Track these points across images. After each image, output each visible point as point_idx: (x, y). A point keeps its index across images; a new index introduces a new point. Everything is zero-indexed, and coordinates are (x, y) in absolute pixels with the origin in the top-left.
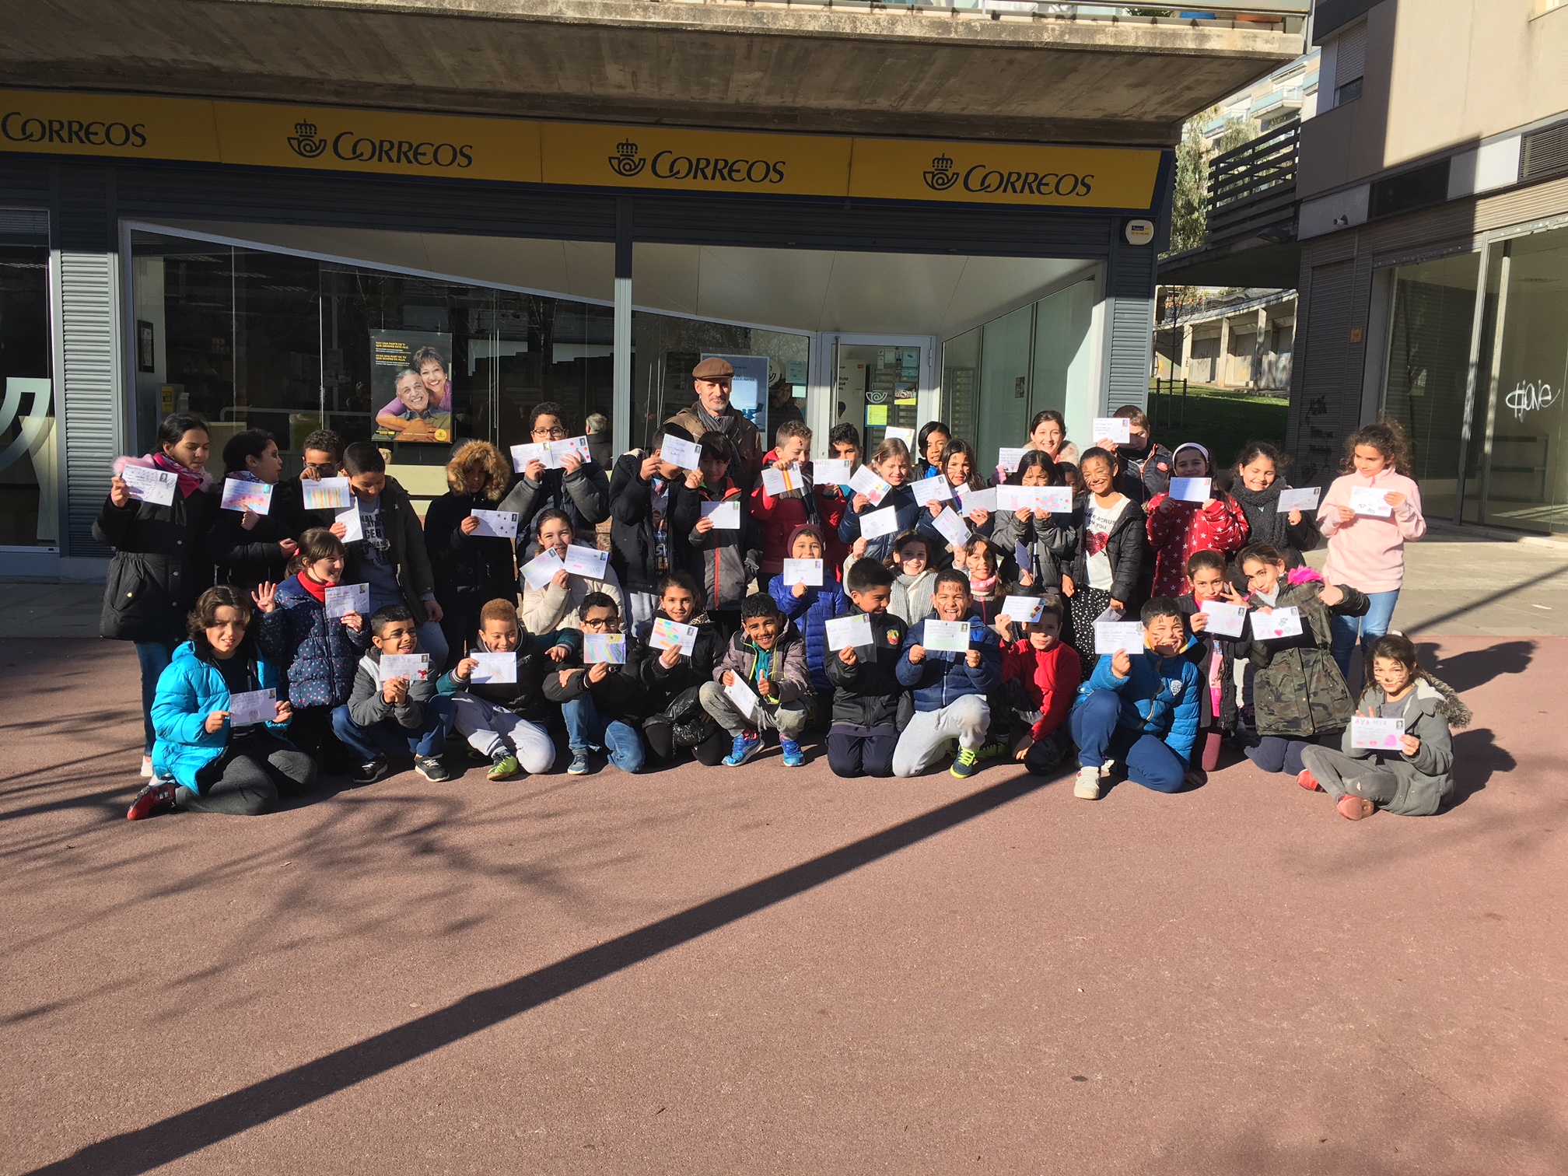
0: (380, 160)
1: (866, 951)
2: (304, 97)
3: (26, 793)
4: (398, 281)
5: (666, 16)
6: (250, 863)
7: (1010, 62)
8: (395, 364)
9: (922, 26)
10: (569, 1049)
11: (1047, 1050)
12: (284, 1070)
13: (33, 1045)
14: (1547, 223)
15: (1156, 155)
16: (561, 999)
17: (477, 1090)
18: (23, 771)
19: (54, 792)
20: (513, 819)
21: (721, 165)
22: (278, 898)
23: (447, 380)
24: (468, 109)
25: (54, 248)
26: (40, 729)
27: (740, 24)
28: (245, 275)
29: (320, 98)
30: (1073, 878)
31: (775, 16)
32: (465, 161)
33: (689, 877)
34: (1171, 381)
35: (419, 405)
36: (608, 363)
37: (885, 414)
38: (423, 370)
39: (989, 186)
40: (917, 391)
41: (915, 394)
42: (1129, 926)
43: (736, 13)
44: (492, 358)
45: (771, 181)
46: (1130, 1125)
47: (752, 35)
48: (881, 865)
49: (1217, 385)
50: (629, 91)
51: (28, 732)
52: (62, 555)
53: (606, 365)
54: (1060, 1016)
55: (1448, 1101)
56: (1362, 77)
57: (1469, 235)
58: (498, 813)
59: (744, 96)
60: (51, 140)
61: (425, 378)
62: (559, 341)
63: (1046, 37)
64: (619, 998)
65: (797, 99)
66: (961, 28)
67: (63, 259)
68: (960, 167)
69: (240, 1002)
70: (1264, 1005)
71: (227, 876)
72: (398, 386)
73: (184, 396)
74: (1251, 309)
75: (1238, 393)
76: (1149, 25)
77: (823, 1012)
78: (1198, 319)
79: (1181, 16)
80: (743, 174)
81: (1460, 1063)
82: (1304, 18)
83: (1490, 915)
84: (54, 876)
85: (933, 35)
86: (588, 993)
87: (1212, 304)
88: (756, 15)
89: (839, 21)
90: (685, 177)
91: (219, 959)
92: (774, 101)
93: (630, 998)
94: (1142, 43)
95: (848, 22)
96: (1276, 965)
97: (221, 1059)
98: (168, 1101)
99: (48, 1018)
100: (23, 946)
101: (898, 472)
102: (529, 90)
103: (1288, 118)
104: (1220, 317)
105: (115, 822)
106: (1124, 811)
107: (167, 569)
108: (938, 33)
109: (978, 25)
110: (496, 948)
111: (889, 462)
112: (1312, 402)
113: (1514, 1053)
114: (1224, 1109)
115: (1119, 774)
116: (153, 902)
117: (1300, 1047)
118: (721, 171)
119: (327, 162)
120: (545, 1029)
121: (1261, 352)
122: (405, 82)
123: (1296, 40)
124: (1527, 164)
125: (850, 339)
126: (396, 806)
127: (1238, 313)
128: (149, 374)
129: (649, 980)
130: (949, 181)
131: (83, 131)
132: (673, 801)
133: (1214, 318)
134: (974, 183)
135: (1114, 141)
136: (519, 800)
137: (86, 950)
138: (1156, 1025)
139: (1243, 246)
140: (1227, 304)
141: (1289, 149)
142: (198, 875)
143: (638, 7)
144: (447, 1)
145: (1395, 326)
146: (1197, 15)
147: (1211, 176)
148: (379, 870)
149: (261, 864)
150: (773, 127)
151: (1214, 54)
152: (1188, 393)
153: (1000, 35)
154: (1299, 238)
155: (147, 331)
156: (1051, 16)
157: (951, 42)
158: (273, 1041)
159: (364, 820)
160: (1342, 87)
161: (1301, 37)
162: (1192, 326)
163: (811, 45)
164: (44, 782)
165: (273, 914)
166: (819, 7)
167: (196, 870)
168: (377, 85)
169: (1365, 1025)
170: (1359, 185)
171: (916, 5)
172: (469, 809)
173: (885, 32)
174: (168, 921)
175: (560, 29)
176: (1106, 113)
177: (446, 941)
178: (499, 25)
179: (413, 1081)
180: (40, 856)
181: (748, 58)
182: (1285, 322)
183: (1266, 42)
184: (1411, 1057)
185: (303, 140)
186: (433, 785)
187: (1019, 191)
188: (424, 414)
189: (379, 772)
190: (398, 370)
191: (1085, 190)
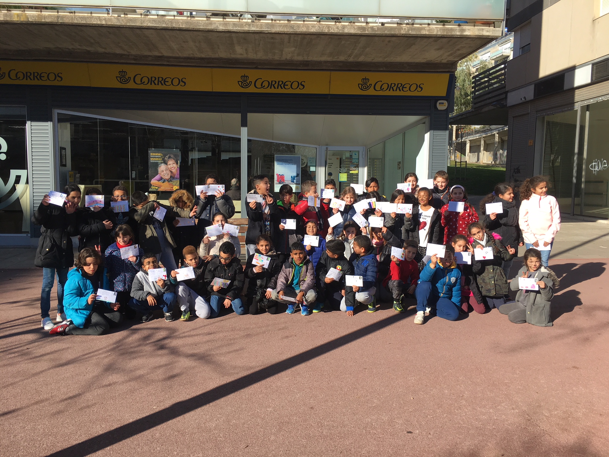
0: (151, 84)
1: (330, 384)
2: (122, 61)
4: (162, 130)
5: (257, 27)
6: (96, 353)
7: (389, 41)
8: (158, 161)
9: (355, 29)
10: (213, 423)
11: (398, 421)
12: (103, 432)
13: (9, 424)
14: (603, 98)
15: (448, 75)
16: (211, 404)
17: (177, 440)
18: (12, 320)
19: (23, 327)
20: (197, 335)
21: (281, 83)
22: (105, 367)
23: (178, 167)
24: (184, 64)
25: (28, 120)
26: (19, 304)
27: (286, 30)
28: (103, 129)
29: (128, 61)
30: (412, 355)
31: (299, 26)
32: (183, 84)
33: (264, 356)
34: (461, 162)
35: (167, 177)
36: (239, 160)
37: (346, 177)
38: (168, 164)
39: (383, 89)
40: (358, 167)
41: (357, 169)
42: (433, 373)
43: (284, 26)
44: (195, 159)
45: (300, 89)
46: (428, 450)
47: (290, 34)
49: (480, 163)
50: (245, 56)
51: (15, 305)
52: (31, 237)
53: (238, 161)
54: (403, 408)
55: (552, 439)
56: (530, 44)
57: (573, 103)
58: (192, 333)
59: (289, 57)
60: (27, 79)
61: (169, 166)
62: (223, 151)
63: (402, 32)
64: (234, 403)
65: (309, 58)
66: (370, 29)
67: (32, 124)
68: (372, 82)
69: (88, 407)
70: (483, 403)
71: (86, 358)
72: (159, 170)
73: (78, 175)
74: (493, 133)
75: (488, 166)
76: (442, 26)
77: (312, 408)
78: (471, 138)
79: (454, 22)
80: (289, 86)
81: (558, 424)
82: (501, 22)
83: (574, 367)
84: (21, 360)
85: (359, 32)
86: (222, 402)
87: (477, 132)
88: (291, 26)
89: (323, 28)
90: (267, 88)
91: (81, 391)
92: (300, 58)
93: (238, 404)
94: (439, 33)
95: (326, 28)
96: (489, 387)
97: (80, 429)
99: (15, 414)
100: (8, 386)
101: (350, 200)
102: (207, 57)
103: (504, 60)
104: (480, 137)
105: (44, 339)
106: (434, 329)
107: (61, 240)
108: (361, 31)
109: (376, 28)
110: (187, 385)
112: (515, 169)
113: (580, 421)
114: (465, 444)
115: (433, 314)
116: (58, 369)
117: (496, 419)
118: (280, 85)
119: (131, 85)
120: (204, 416)
121: (496, 150)
122: (160, 55)
123: (499, 31)
124: (594, 75)
125: (332, 149)
126: (152, 331)
127: (487, 135)
128: (64, 167)
129: (246, 397)
130: (368, 87)
131: (39, 76)
132: (259, 327)
133: (478, 137)
134: (378, 87)
135: (431, 71)
136: (200, 327)
137: (31, 388)
138: (441, 411)
139: (486, 109)
140: (483, 132)
141: (503, 72)
142: (75, 359)
143: (246, 24)
144: (174, 24)
145: (546, 139)
146: (461, 22)
147: (473, 83)
148: (145, 355)
149: (100, 354)
150: (300, 68)
151: (467, 37)
152: (468, 166)
153: (384, 31)
154: (508, 106)
155: (64, 151)
156: (404, 24)
157: (366, 35)
158: (100, 422)
159: (140, 336)
160: (522, 48)
161: (501, 29)
162: (469, 140)
163: (313, 37)
164: (19, 324)
165: (103, 373)
166: (316, 23)
167: (75, 357)
168: (149, 56)
169: (522, 410)
170: (530, 84)
171: (352, 21)
172: (181, 332)
173: (341, 32)
174: (63, 376)
175: (217, 33)
176: (428, 60)
177: (169, 383)
178: (194, 32)
179: (152, 436)
180: (16, 352)
181: (289, 42)
182: (506, 138)
183: (487, 31)
184: (540, 422)
185: (122, 77)
186: (168, 323)
187: (395, 90)
188: (169, 181)
189: (149, 318)
190: (159, 164)
191: (420, 89)
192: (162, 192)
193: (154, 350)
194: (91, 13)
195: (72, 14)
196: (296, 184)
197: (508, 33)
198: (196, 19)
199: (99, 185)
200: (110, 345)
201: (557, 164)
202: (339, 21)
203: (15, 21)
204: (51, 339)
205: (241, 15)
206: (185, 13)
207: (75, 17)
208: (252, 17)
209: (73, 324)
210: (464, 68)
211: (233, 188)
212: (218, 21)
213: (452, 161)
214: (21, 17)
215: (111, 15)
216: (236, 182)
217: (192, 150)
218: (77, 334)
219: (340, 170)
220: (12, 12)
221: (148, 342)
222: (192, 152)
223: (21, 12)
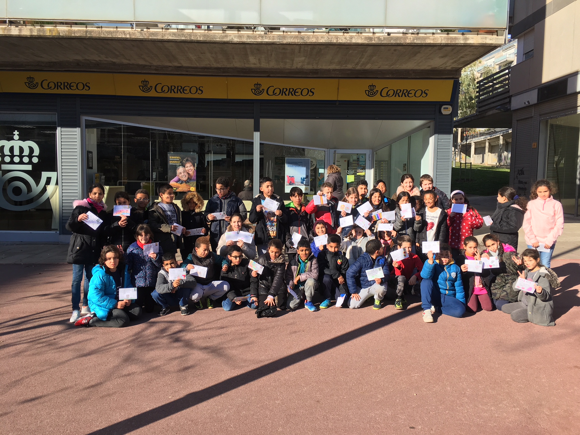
0: (171, 92)
1: (336, 379)
2: (144, 71)
3: (42, 319)
4: (181, 135)
5: (270, 39)
6: (116, 344)
7: (395, 50)
8: (176, 164)
9: (362, 39)
10: (224, 414)
11: (401, 417)
12: (122, 420)
13: (36, 410)
15: (452, 82)
16: (223, 395)
17: (190, 429)
18: (41, 312)
20: (211, 329)
21: (291, 90)
22: (125, 358)
23: (194, 169)
24: (201, 74)
25: (58, 126)
26: (48, 296)
27: (296, 41)
28: (126, 134)
29: (150, 72)
30: (416, 352)
31: (308, 37)
33: (273, 350)
34: (466, 163)
35: (185, 179)
37: (353, 178)
38: (186, 166)
39: (389, 95)
40: (365, 169)
41: (364, 171)
42: (436, 370)
43: (295, 37)
44: (210, 161)
45: (309, 95)
47: (300, 44)
48: (344, 346)
49: (484, 164)
50: (258, 65)
51: (43, 298)
52: (60, 234)
53: (251, 163)
54: (407, 404)
56: (533, 50)
57: (575, 107)
58: (206, 327)
59: (299, 66)
60: (58, 89)
61: (187, 169)
62: (237, 154)
63: (407, 41)
64: (244, 395)
65: (318, 66)
66: (376, 39)
67: (62, 130)
68: (379, 88)
69: (109, 395)
70: (485, 401)
71: (108, 349)
72: (177, 172)
73: (103, 177)
74: (497, 136)
75: (493, 167)
76: (446, 35)
77: (318, 401)
78: (476, 140)
79: (458, 32)
80: (299, 93)
81: (559, 423)
82: (504, 30)
83: (576, 367)
84: (48, 349)
85: (366, 42)
86: (233, 393)
87: (482, 134)
88: (301, 37)
89: (332, 39)
90: (279, 95)
91: (103, 380)
92: (310, 67)
93: (248, 395)
94: (443, 42)
95: (335, 38)
96: (491, 385)
97: (101, 416)
98: (81, 431)
100: (36, 374)
101: (354, 200)
102: (223, 66)
103: (508, 65)
104: (485, 139)
105: (69, 330)
107: (91, 239)
108: (368, 41)
109: (382, 38)
110: (201, 376)
111: (351, 196)
112: (519, 171)
116: (82, 359)
117: (498, 417)
119: (152, 94)
120: (216, 407)
121: (501, 152)
122: (179, 65)
123: (501, 39)
125: (340, 152)
126: (169, 324)
127: (492, 137)
128: (91, 170)
129: (255, 389)
130: (374, 93)
131: (69, 85)
132: (269, 322)
133: (483, 139)
134: (384, 94)
135: (436, 77)
137: (57, 376)
138: (443, 408)
139: (490, 113)
140: (487, 134)
141: (507, 76)
142: (98, 349)
143: (259, 36)
144: (193, 37)
145: (549, 141)
146: (464, 31)
147: (478, 87)
148: (162, 347)
149: (120, 345)
150: (310, 76)
151: (471, 45)
152: (473, 167)
153: (390, 41)
154: (512, 109)
155: (90, 154)
156: (409, 33)
157: (372, 44)
158: (120, 410)
159: (158, 329)
160: (526, 54)
161: (503, 37)
162: (474, 142)
163: (322, 47)
164: (48, 315)
165: (123, 363)
166: (325, 34)
167: (97, 347)
168: (170, 66)
169: (523, 409)
170: (533, 89)
171: (360, 32)
172: (195, 325)
173: (348, 42)
174: (86, 366)
175: (232, 45)
176: (432, 67)
177: (183, 374)
178: (211, 44)
179: (167, 425)
180: (44, 342)
181: (299, 52)
182: (510, 140)
183: (490, 40)
184: (540, 421)
185: (144, 87)
186: (184, 316)
187: (401, 96)
188: (186, 182)
189: (167, 312)
190: (177, 166)
191: (425, 95)
192: (180, 192)
193: (171, 342)
194: (117, 28)
195: (99, 29)
196: (305, 185)
197: (512, 40)
198: (213, 32)
199: (122, 186)
200: (130, 337)
201: (561, 165)
202: (346, 32)
203: (48, 35)
204: (76, 330)
205: (255, 28)
206: (203, 27)
207: (102, 32)
208: (265, 29)
209: (96, 316)
210: (469, 73)
211: (246, 189)
212: (233, 34)
213: (457, 162)
214: (53, 31)
215: (134, 29)
216: (249, 183)
217: (209, 152)
218: (100, 326)
219: (348, 172)
220: (45, 27)
221: (164, 335)
222: (208, 154)
223: (53, 27)
